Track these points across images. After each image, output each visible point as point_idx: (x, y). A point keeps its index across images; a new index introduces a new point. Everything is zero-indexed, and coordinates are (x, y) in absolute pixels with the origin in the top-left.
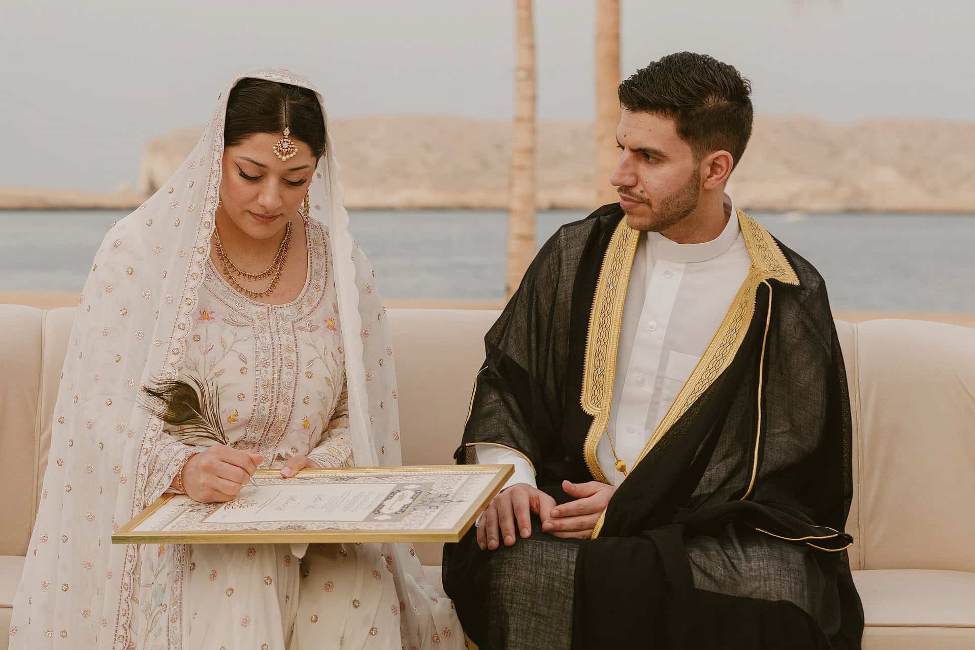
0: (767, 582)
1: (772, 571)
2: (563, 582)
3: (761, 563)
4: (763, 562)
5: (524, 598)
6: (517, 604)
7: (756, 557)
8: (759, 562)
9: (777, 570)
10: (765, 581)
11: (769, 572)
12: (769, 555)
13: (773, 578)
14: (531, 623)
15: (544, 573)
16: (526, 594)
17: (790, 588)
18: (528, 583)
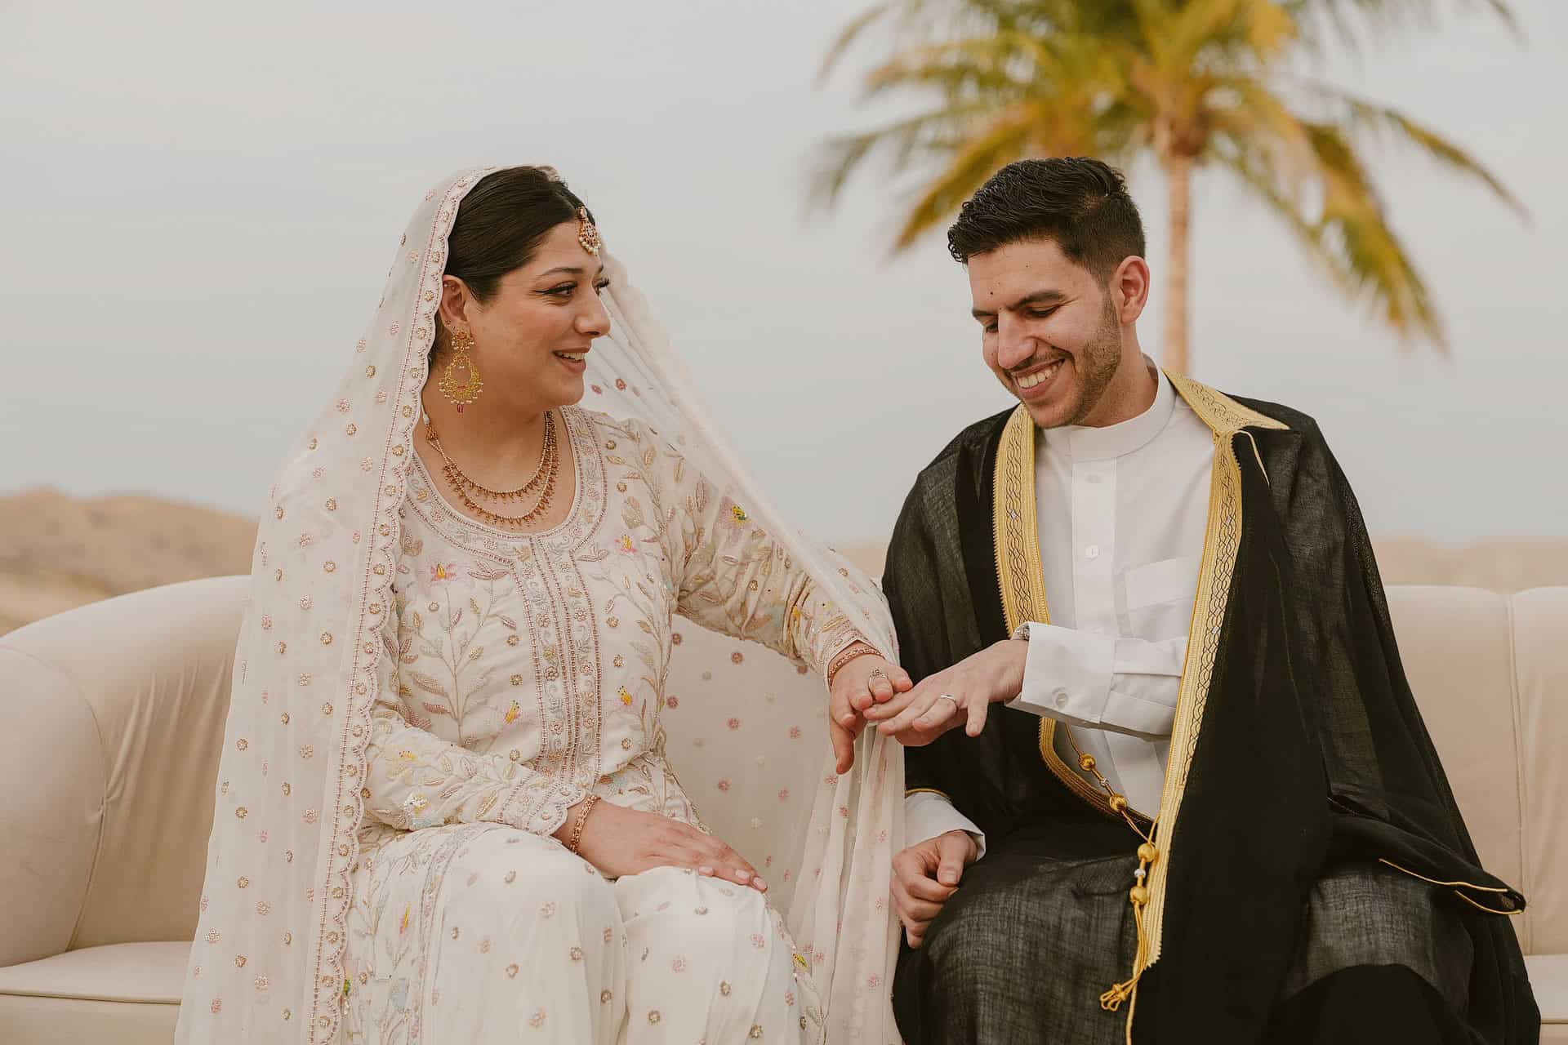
0: (1371, 936)
1: (1377, 917)
2: (1051, 951)
3: (1361, 907)
4: (1364, 904)
5: (993, 973)
6: (982, 984)
7: (1354, 896)
8: (1357, 905)
9: (1387, 915)
10: (1368, 934)
11: (1374, 919)
12: (1374, 893)
13: (1380, 929)
14: (1005, 1013)
15: (1022, 935)
16: (996, 967)
17: (1408, 943)
18: (999, 950)
